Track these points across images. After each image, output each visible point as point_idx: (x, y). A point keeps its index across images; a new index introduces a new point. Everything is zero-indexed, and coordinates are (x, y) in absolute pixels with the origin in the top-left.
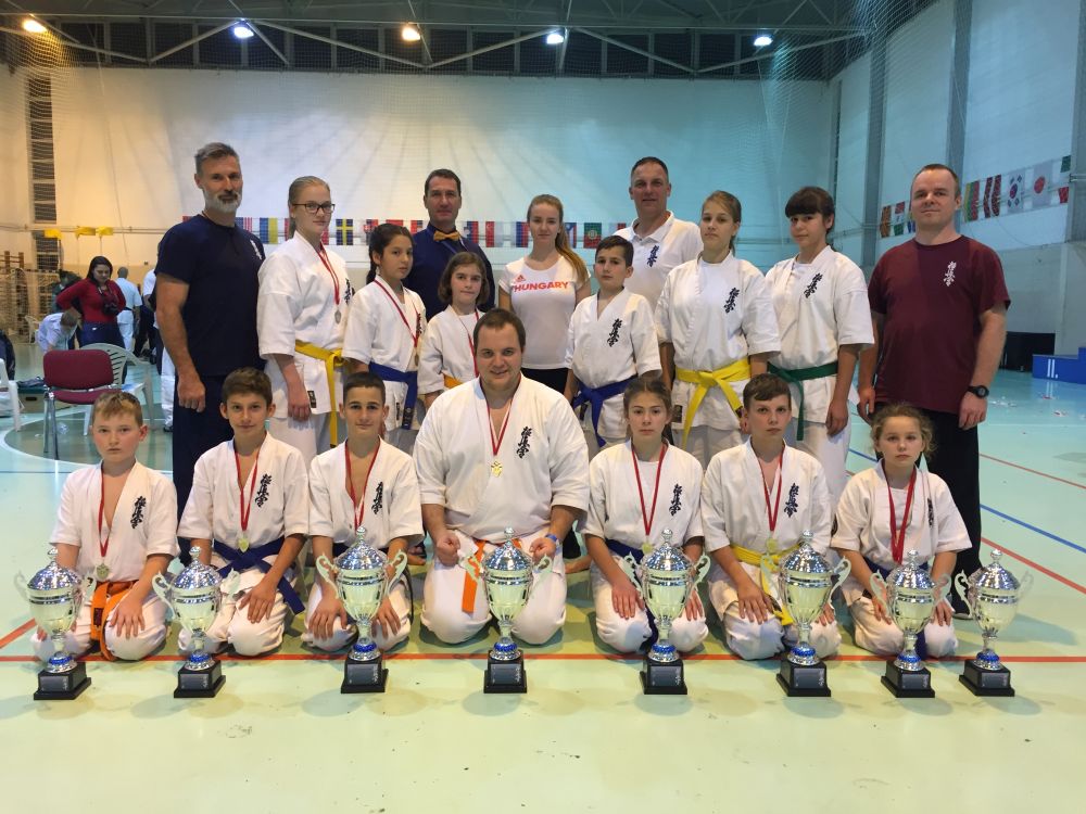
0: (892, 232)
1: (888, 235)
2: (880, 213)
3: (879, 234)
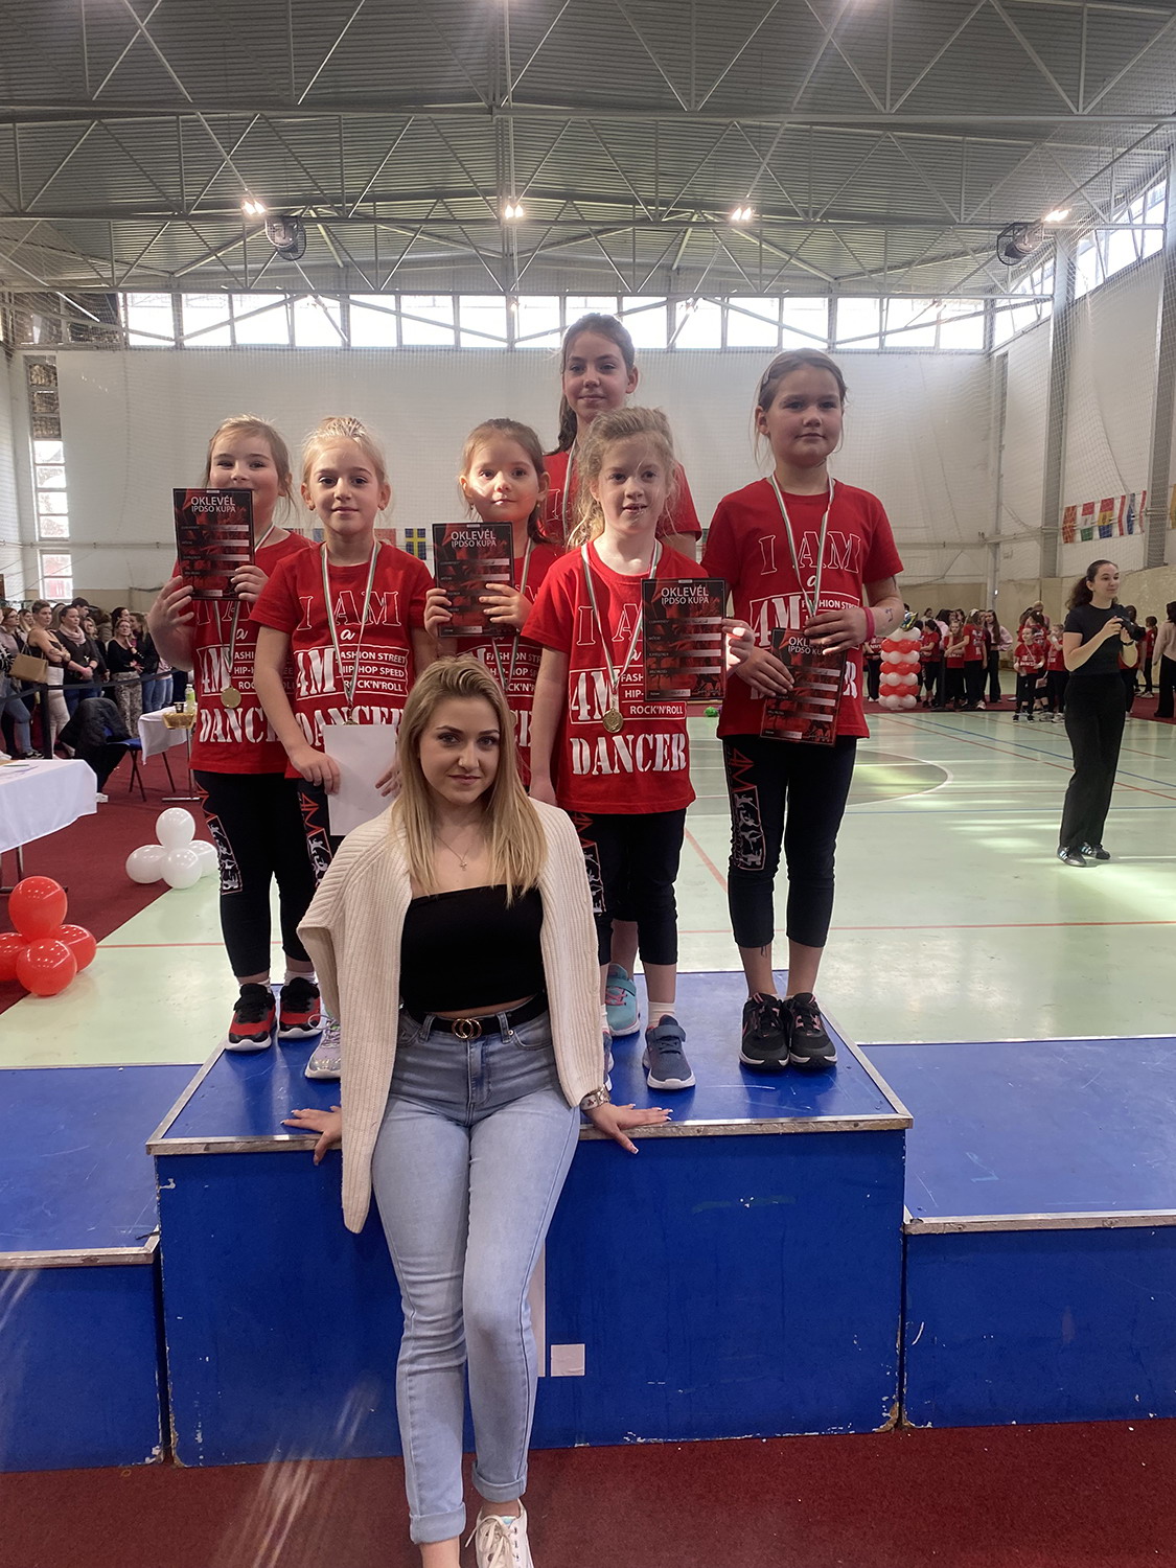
0: (1078, 537)
1: (1072, 541)
2: (1062, 515)
3: (1061, 539)
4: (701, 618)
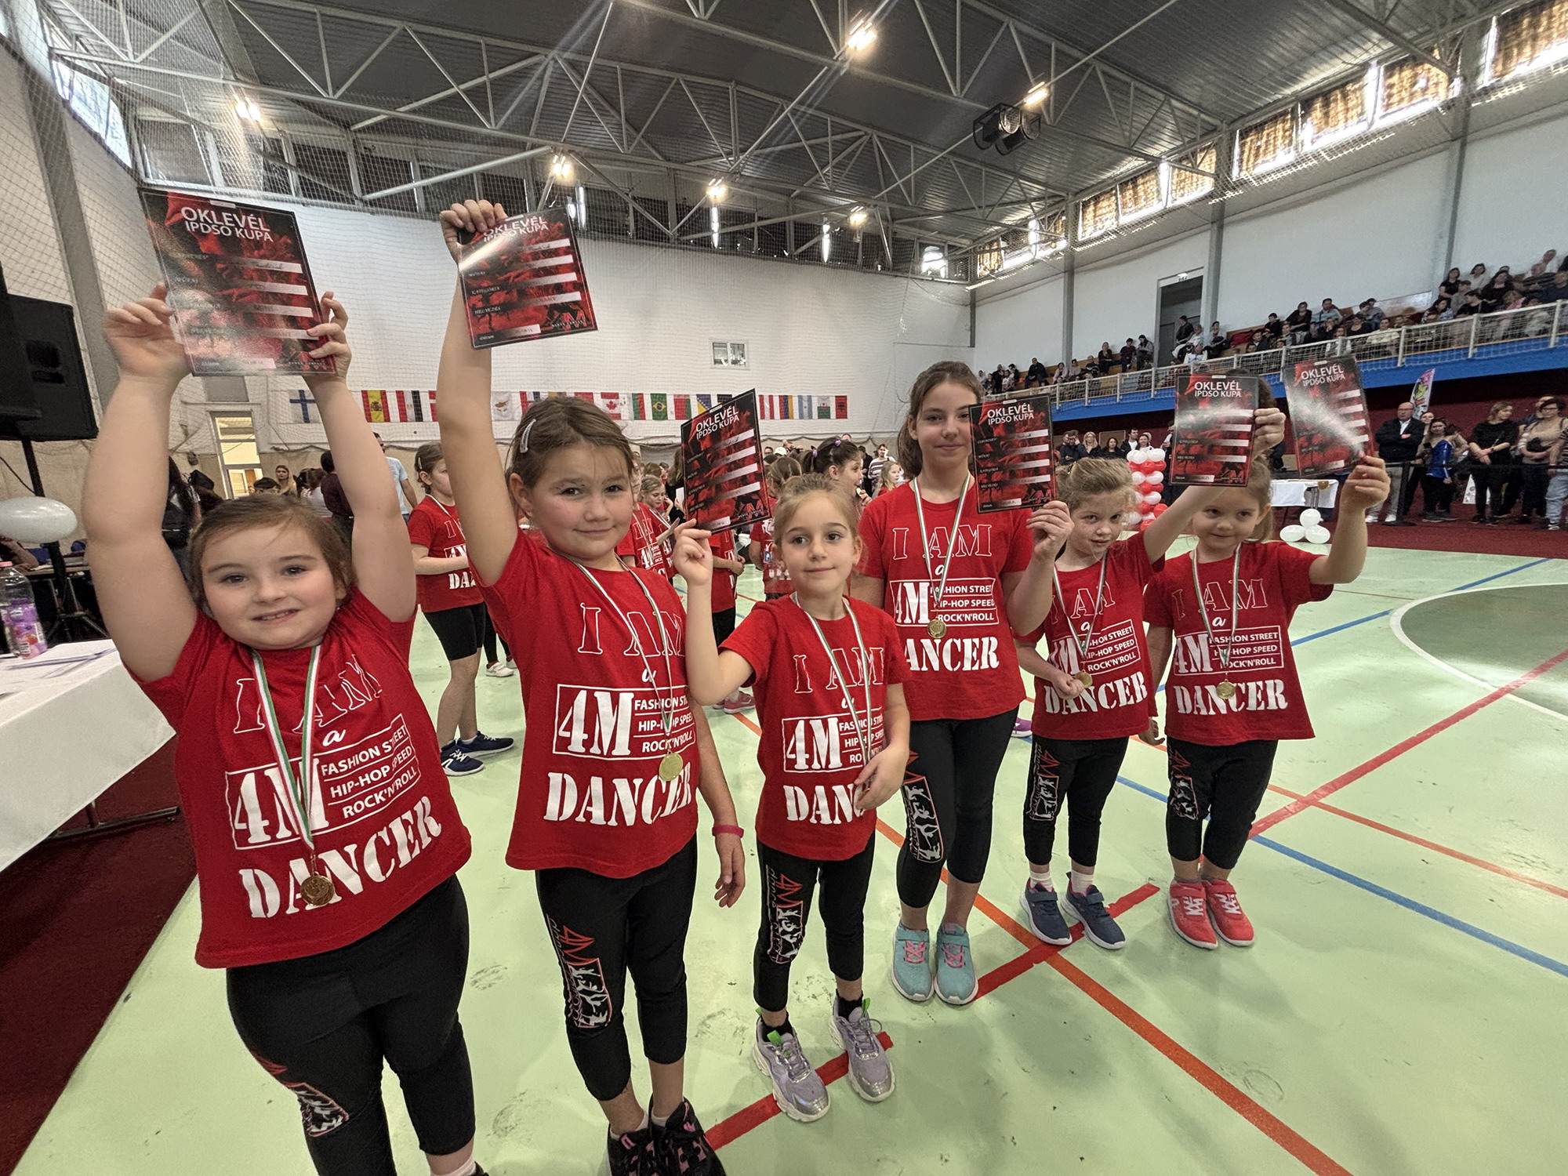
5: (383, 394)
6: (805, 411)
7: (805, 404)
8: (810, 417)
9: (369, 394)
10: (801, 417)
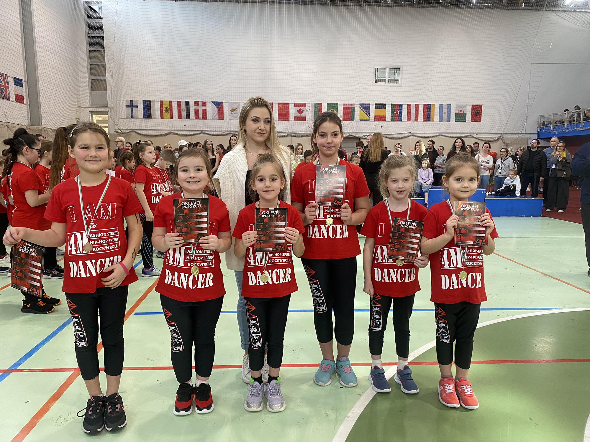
4: (413, 234)
5: (171, 102)
6: (445, 116)
7: (445, 110)
8: (449, 120)
9: (164, 103)
10: (441, 120)
